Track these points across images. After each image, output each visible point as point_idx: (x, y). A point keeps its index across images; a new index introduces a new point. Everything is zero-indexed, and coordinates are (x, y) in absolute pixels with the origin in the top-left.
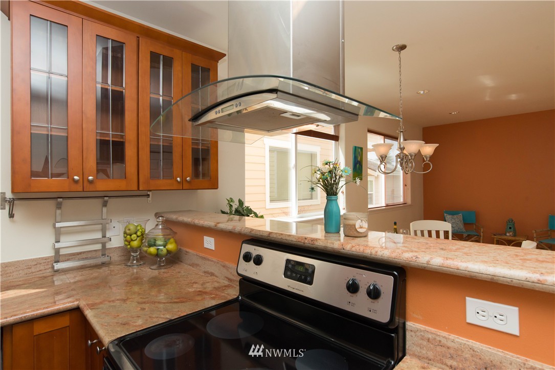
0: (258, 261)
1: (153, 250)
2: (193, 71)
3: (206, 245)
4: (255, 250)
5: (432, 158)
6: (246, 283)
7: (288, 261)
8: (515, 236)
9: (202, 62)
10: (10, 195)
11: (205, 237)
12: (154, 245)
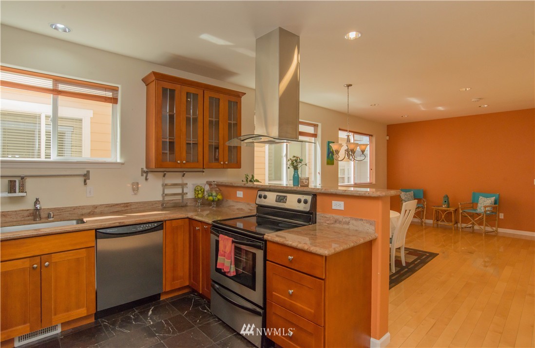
0: (265, 197)
1: (211, 198)
2: (229, 104)
3: (238, 196)
4: (263, 193)
6: (260, 207)
7: (277, 196)
8: (448, 207)
9: (233, 99)
10: (145, 169)
11: (238, 192)
12: (212, 196)
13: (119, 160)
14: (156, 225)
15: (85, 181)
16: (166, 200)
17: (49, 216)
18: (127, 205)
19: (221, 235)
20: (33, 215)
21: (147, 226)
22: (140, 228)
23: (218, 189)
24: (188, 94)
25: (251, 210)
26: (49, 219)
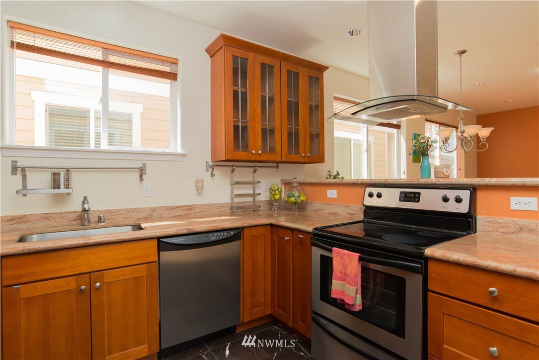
0: (379, 196)
1: (293, 199)
2: (309, 80)
3: (329, 196)
4: (376, 190)
5: (488, 139)
6: (369, 210)
7: (401, 193)
9: (314, 74)
10: (210, 163)
11: (328, 191)
12: (293, 196)
13: (179, 150)
14: (232, 233)
15: (141, 176)
16: (236, 203)
17: (100, 220)
18: (190, 208)
19: (334, 248)
20: (81, 219)
21: (222, 234)
22: (213, 237)
23: (301, 188)
24: (263, 66)
25: (352, 214)
26: (100, 224)
